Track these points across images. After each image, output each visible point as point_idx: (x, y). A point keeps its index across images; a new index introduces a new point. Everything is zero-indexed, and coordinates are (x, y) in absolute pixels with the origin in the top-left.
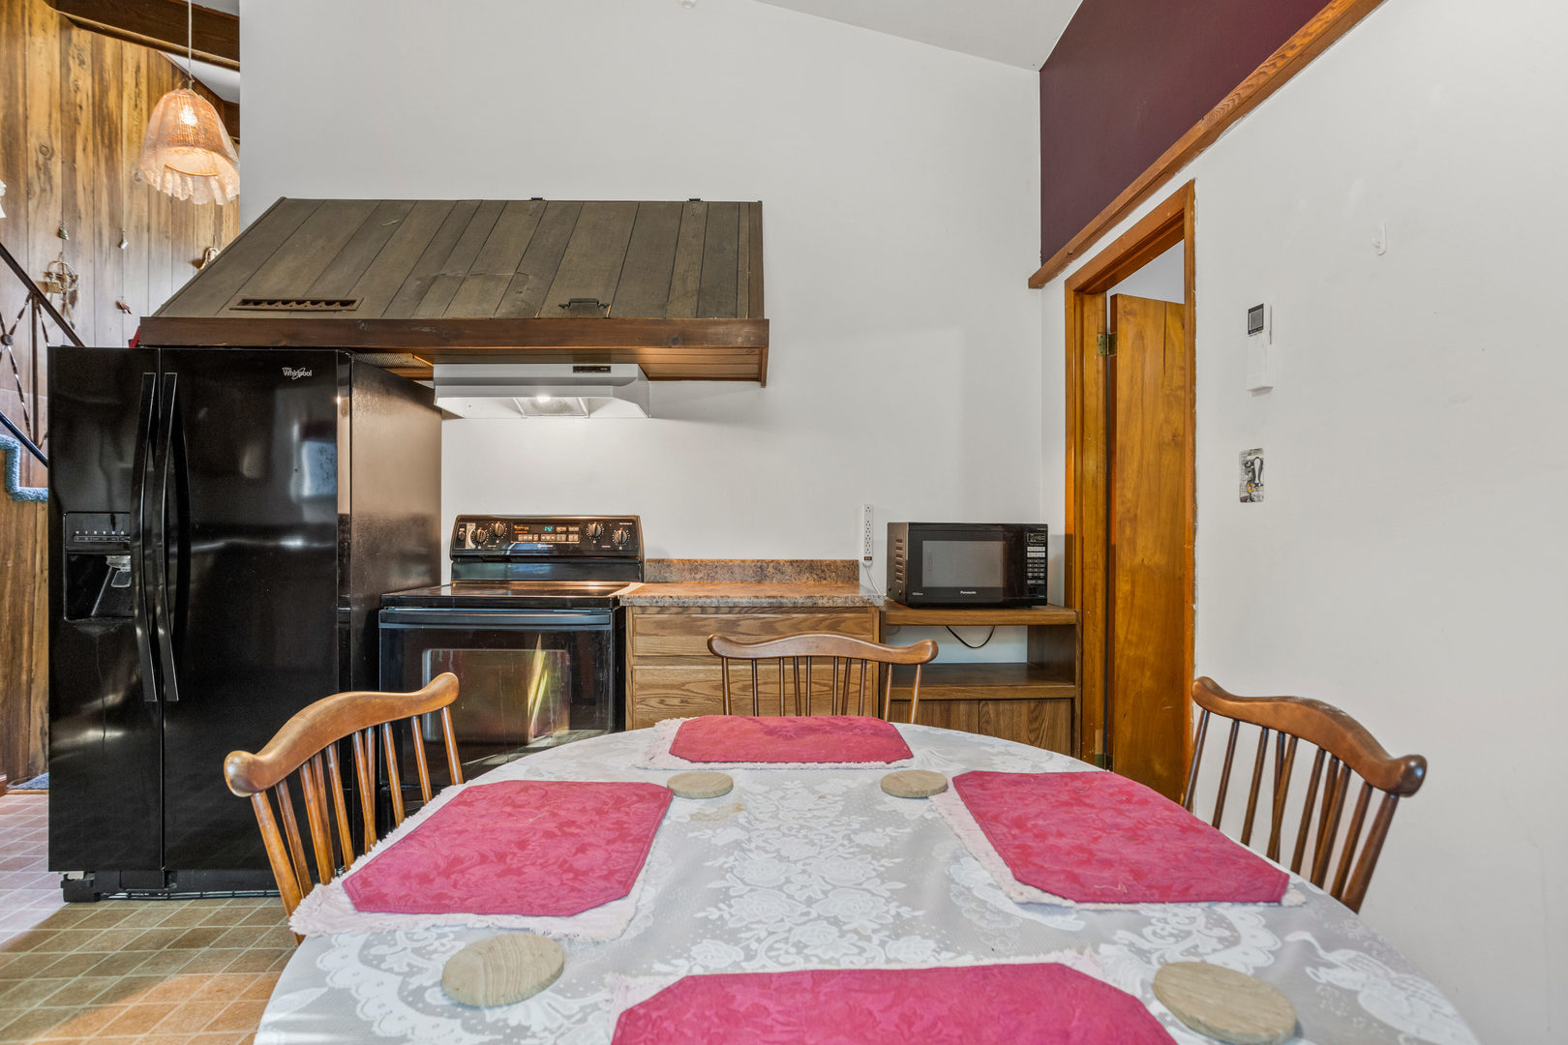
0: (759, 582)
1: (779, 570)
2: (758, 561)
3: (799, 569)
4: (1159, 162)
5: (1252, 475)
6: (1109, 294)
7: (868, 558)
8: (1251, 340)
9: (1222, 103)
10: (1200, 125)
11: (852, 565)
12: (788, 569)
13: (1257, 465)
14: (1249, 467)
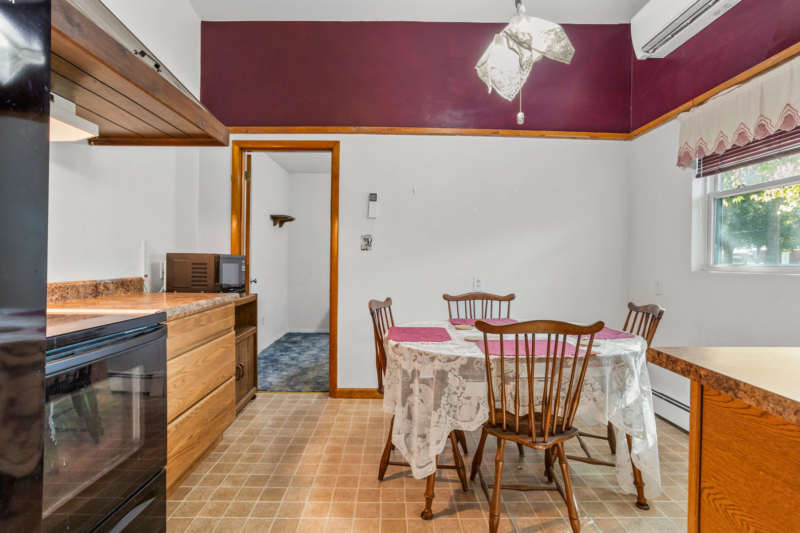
0: (95, 297)
1: (106, 287)
2: (93, 281)
3: (116, 285)
4: (328, 128)
5: (367, 242)
6: (247, 153)
7: (146, 276)
8: (371, 203)
9: (365, 128)
10: (353, 128)
11: (141, 281)
12: (111, 286)
13: (370, 240)
14: (366, 240)
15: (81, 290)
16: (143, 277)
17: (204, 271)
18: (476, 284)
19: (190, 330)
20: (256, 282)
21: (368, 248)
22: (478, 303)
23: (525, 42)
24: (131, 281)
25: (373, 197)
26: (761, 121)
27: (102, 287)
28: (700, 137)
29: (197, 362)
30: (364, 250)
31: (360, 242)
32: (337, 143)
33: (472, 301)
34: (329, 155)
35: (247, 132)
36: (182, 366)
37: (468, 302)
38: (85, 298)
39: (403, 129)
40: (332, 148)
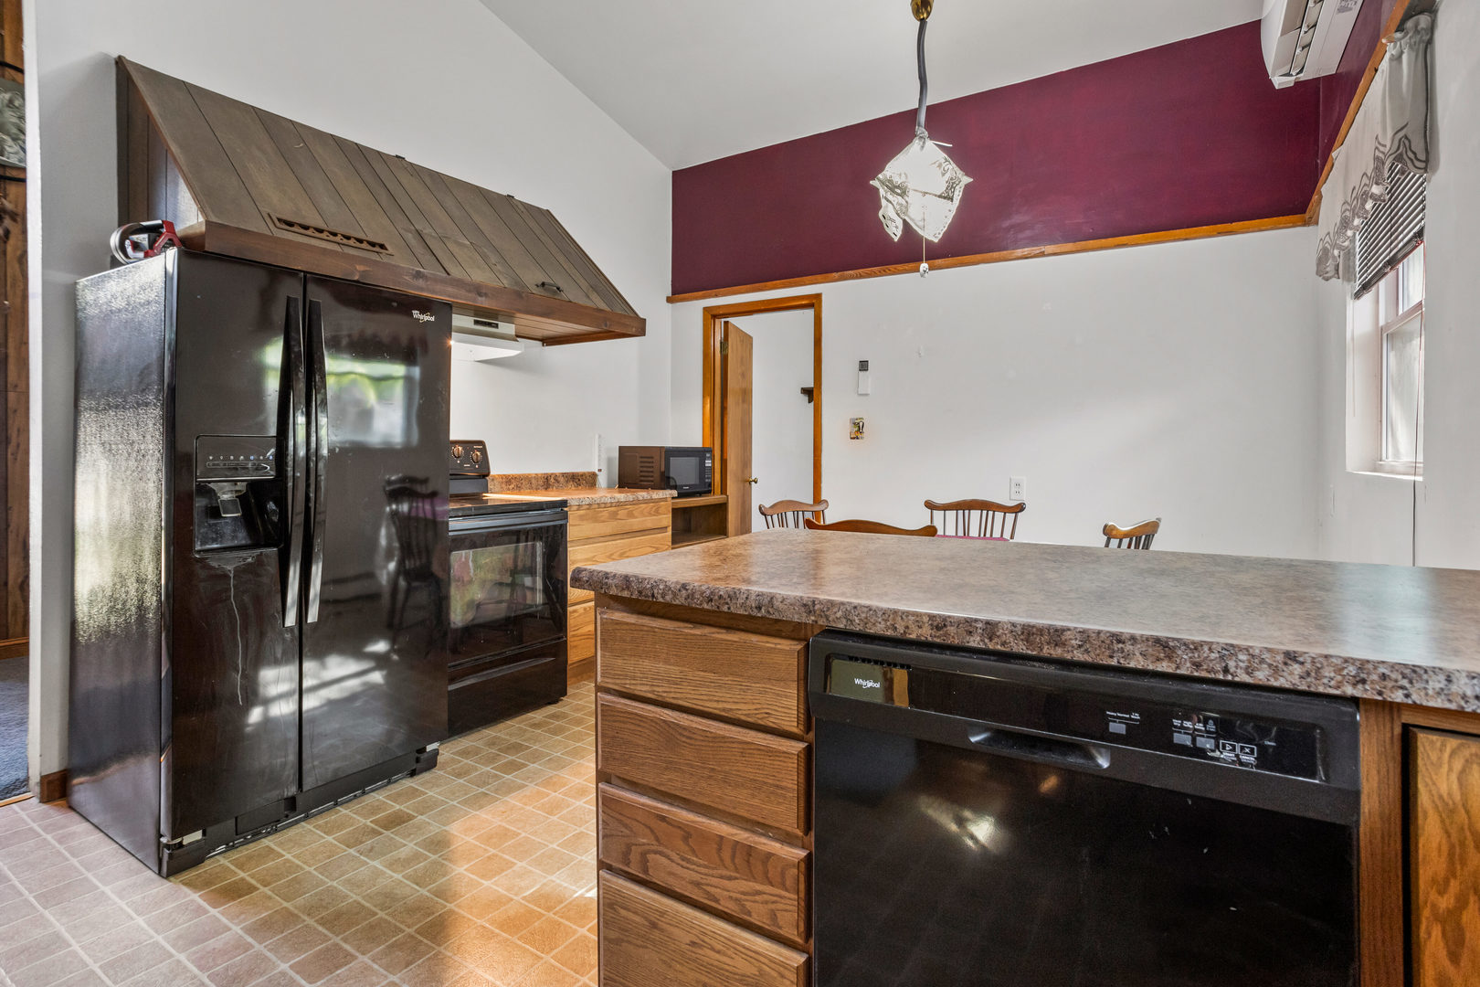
0: (546, 489)
1: (557, 480)
3: (567, 479)
4: (805, 278)
5: (858, 429)
6: (723, 320)
7: (600, 470)
8: (862, 373)
9: (850, 272)
10: (836, 275)
11: (594, 476)
12: (562, 479)
13: (861, 424)
14: (856, 424)
15: (533, 481)
16: (597, 472)
17: (651, 465)
18: (1014, 490)
19: (604, 522)
20: (756, 483)
21: (859, 436)
22: (975, 514)
23: (898, 187)
24: (582, 475)
25: (864, 366)
26: (1344, 212)
27: (552, 480)
28: (1326, 232)
29: (612, 554)
30: (854, 438)
31: (848, 429)
32: (818, 296)
33: (967, 512)
34: (810, 313)
35: (716, 296)
36: (593, 555)
37: (961, 512)
38: (537, 489)
39: (900, 267)
40: (813, 303)
